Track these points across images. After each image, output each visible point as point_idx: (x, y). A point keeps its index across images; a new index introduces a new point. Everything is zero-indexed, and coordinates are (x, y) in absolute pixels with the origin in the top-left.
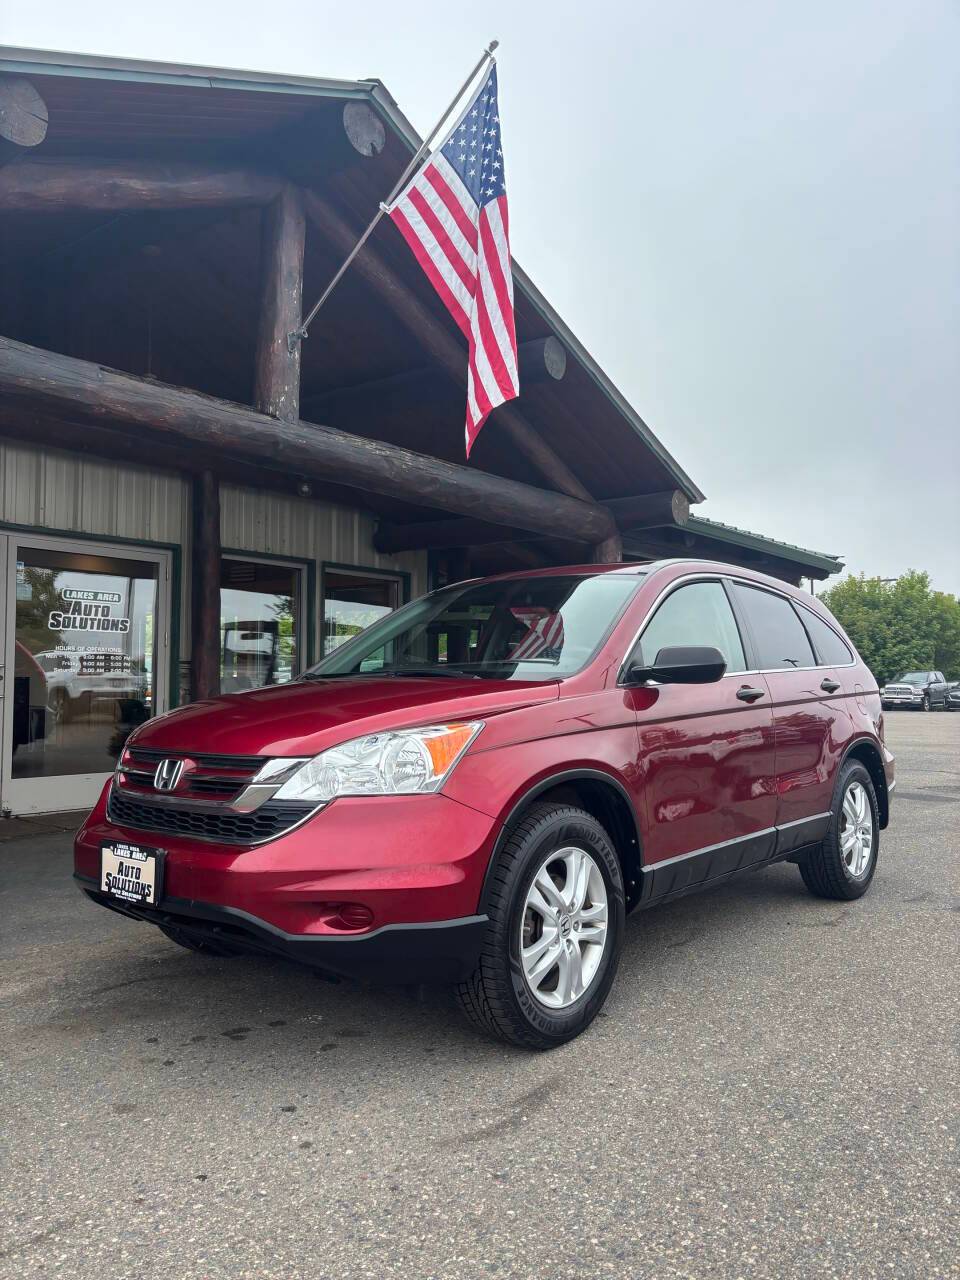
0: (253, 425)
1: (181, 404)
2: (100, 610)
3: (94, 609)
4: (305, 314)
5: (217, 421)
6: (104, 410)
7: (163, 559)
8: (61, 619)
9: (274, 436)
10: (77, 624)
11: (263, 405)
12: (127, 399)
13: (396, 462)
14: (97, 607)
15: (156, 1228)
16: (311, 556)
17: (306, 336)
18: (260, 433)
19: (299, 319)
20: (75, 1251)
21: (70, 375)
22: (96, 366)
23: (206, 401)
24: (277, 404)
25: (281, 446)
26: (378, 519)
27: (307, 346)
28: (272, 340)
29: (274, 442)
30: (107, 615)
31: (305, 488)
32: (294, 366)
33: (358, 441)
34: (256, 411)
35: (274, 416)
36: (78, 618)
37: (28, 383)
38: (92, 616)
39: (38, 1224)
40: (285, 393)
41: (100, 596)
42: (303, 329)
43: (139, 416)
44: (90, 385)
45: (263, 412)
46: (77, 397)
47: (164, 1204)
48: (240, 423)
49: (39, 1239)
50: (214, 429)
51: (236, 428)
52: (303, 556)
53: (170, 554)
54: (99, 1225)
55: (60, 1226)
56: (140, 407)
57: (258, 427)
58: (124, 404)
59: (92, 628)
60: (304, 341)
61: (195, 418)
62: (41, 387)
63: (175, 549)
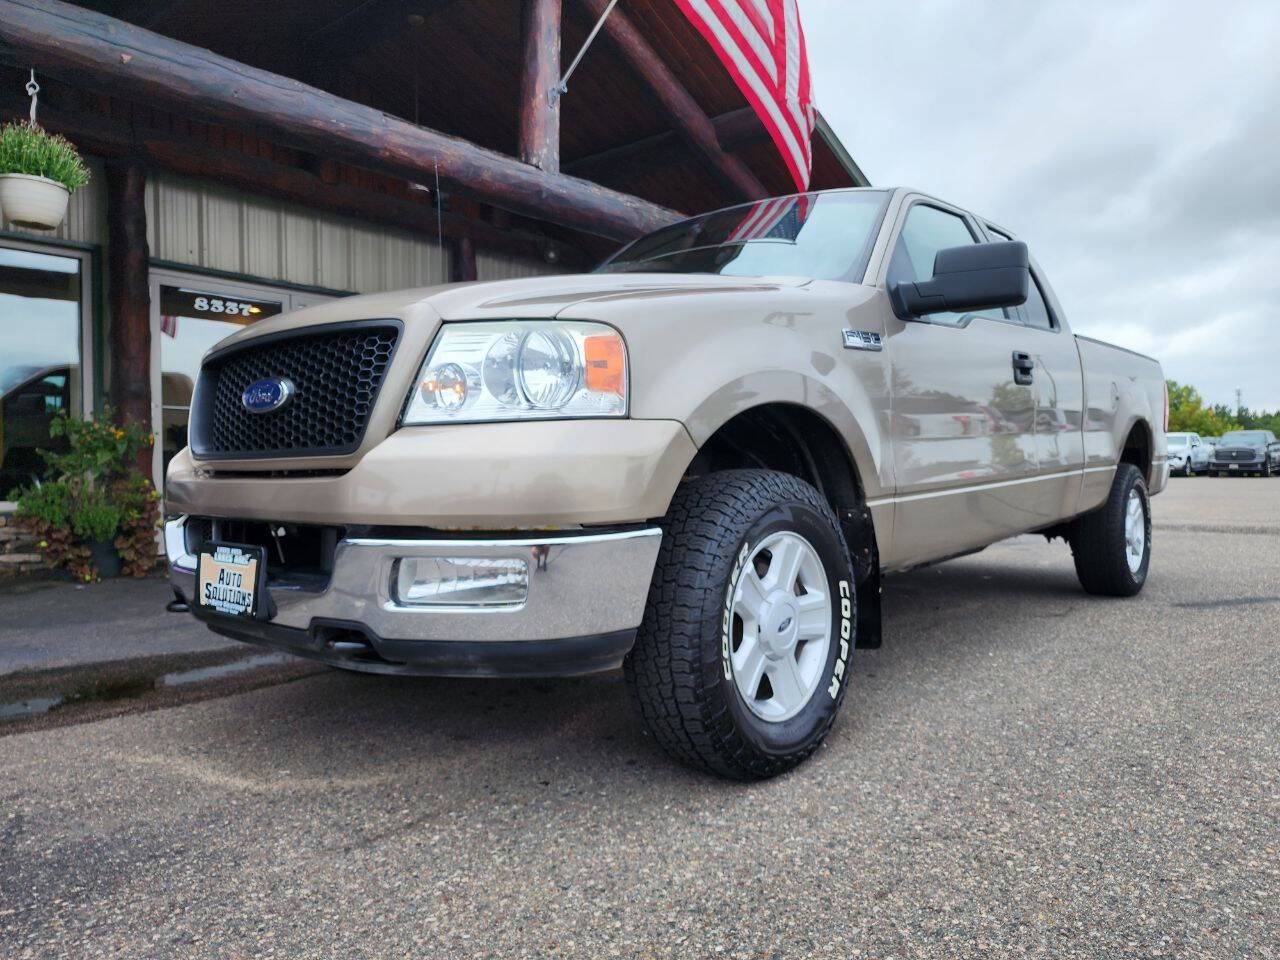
0: (519, 173)
1: (456, 152)
5: (489, 169)
6: (388, 154)
9: (538, 185)
11: (527, 156)
12: (408, 144)
13: (644, 213)
15: (515, 818)
17: (566, 90)
18: (527, 182)
19: (558, 75)
20: (445, 834)
21: (359, 119)
22: (380, 113)
23: (477, 150)
24: (539, 156)
25: (544, 195)
28: (533, 94)
29: (538, 191)
31: (552, 255)
32: (553, 119)
33: (611, 194)
34: (521, 161)
35: (537, 167)
37: (320, 124)
39: (407, 815)
40: (547, 143)
42: (563, 83)
43: (419, 162)
44: (375, 130)
45: (528, 162)
46: (364, 140)
47: (516, 801)
48: (508, 172)
49: (409, 826)
50: (486, 176)
51: (505, 176)
54: (462, 816)
55: (426, 817)
56: (420, 152)
57: (524, 177)
58: (406, 148)
60: (563, 95)
61: (469, 165)
62: (333, 129)
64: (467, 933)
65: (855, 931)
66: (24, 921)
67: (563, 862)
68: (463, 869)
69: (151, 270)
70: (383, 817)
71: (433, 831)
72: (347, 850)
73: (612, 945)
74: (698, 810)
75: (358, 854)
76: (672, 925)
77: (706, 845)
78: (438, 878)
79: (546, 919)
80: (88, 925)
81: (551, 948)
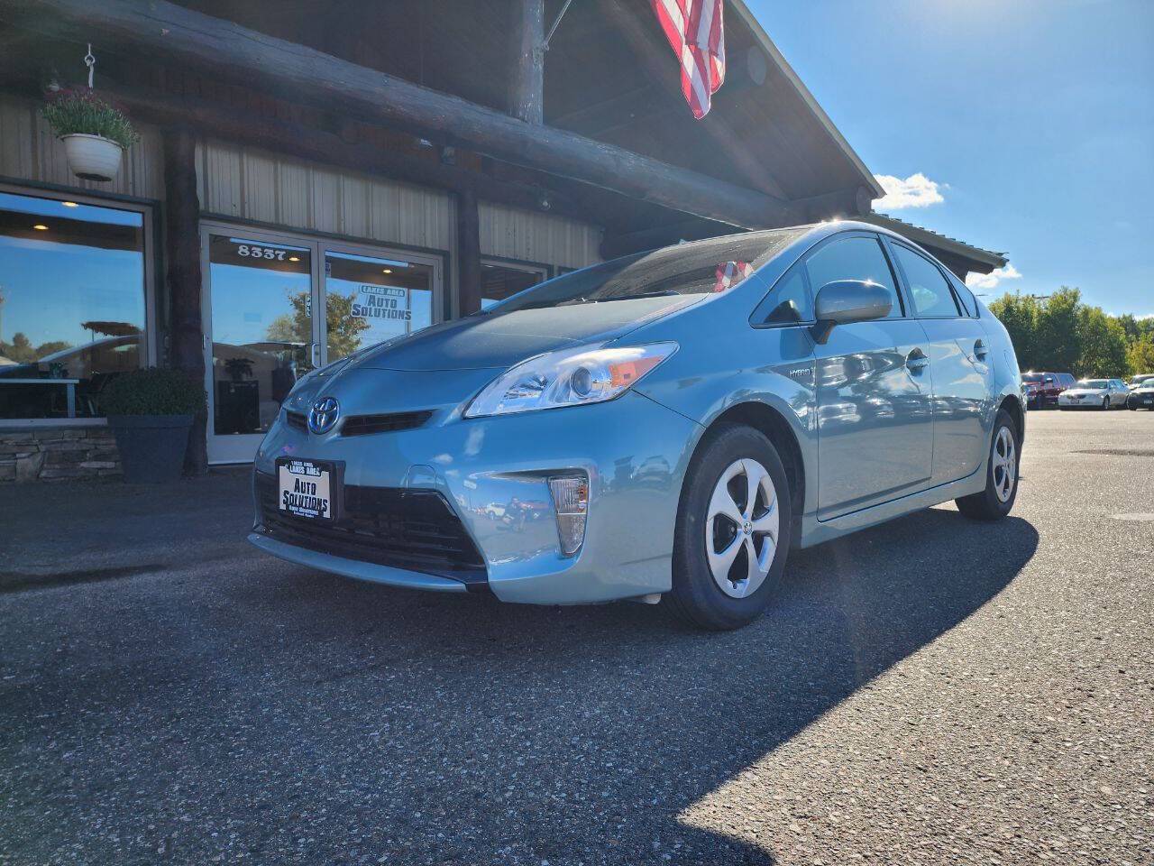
0: (506, 126)
1: (449, 107)
2: (389, 303)
3: (384, 302)
4: (546, 30)
5: (479, 123)
6: (389, 110)
7: (436, 263)
8: (360, 309)
9: (523, 136)
10: (373, 313)
11: (514, 110)
12: (408, 101)
13: (622, 161)
14: (387, 300)
15: (461, 664)
16: (550, 262)
17: (548, 49)
18: (512, 134)
19: (542, 35)
20: (400, 674)
21: (364, 81)
22: (383, 74)
23: (468, 105)
24: (525, 109)
25: (529, 145)
26: (603, 230)
27: (548, 58)
28: (520, 54)
29: (523, 141)
30: (395, 307)
31: (546, 204)
32: (538, 76)
33: (591, 143)
34: (508, 115)
35: (523, 120)
36: (373, 308)
37: (331, 86)
38: (384, 307)
40: (532, 98)
41: (389, 292)
42: (546, 43)
44: (378, 89)
45: (514, 116)
46: (367, 98)
47: (466, 653)
48: (497, 125)
49: (372, 667)
50: (477, 129)
51: (494, 129)
52: (543, 262)
53: (441, 258)
54: (418, 662)
55: (388, 661)
56: (418, 109)
57: (512, 129)
58: (406, 105)
59: (384, 316)
60: (546, 54)
61: (460, 119)
62: (342, 89)
63: (445, 255)
64: (401, 744)
65: (731, 757)
66: (54, 723)
67: (494, 697)
68: (409, 699)
69: (201, 221)
70: (353, 660)
71: (391, 671)
72: (319, 683)
73: (520, 758)
74: (619, 663)
75: (326, 685)
76: (574, 747)
77: (619, 689)
78: (386, 705)
79: (470, 737)
80: (103, 727)
81: (468, 758)
